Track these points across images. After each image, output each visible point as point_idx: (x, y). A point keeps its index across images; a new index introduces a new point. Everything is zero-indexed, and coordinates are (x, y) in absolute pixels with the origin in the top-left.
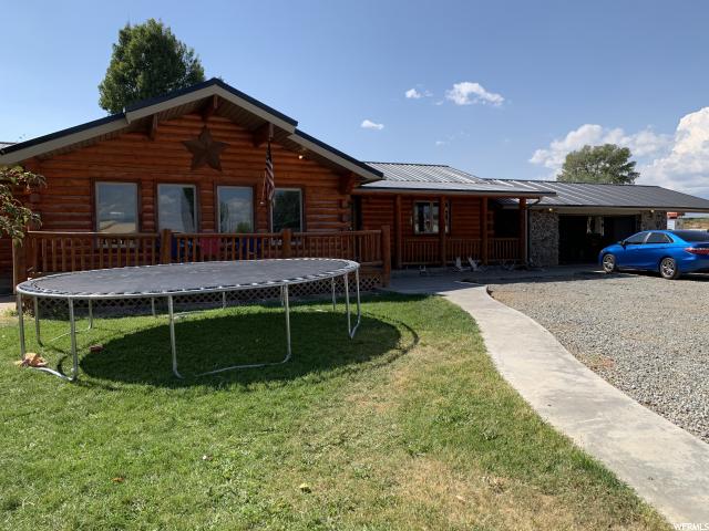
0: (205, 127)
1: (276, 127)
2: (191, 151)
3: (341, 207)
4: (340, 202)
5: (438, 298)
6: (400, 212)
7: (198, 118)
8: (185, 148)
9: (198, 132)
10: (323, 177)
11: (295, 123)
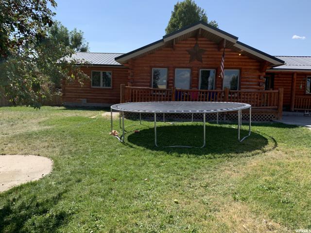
0: (197, 43)
1: (227, 41)
2: (189, 54)
3: (260, 79)
4: (260, 76)
5: (304, 128)
6: (295, 82)
7: (194, 39)
8: (188, 53)
9: (193, 46)
10: (251, 64)
11: (237, 38)
